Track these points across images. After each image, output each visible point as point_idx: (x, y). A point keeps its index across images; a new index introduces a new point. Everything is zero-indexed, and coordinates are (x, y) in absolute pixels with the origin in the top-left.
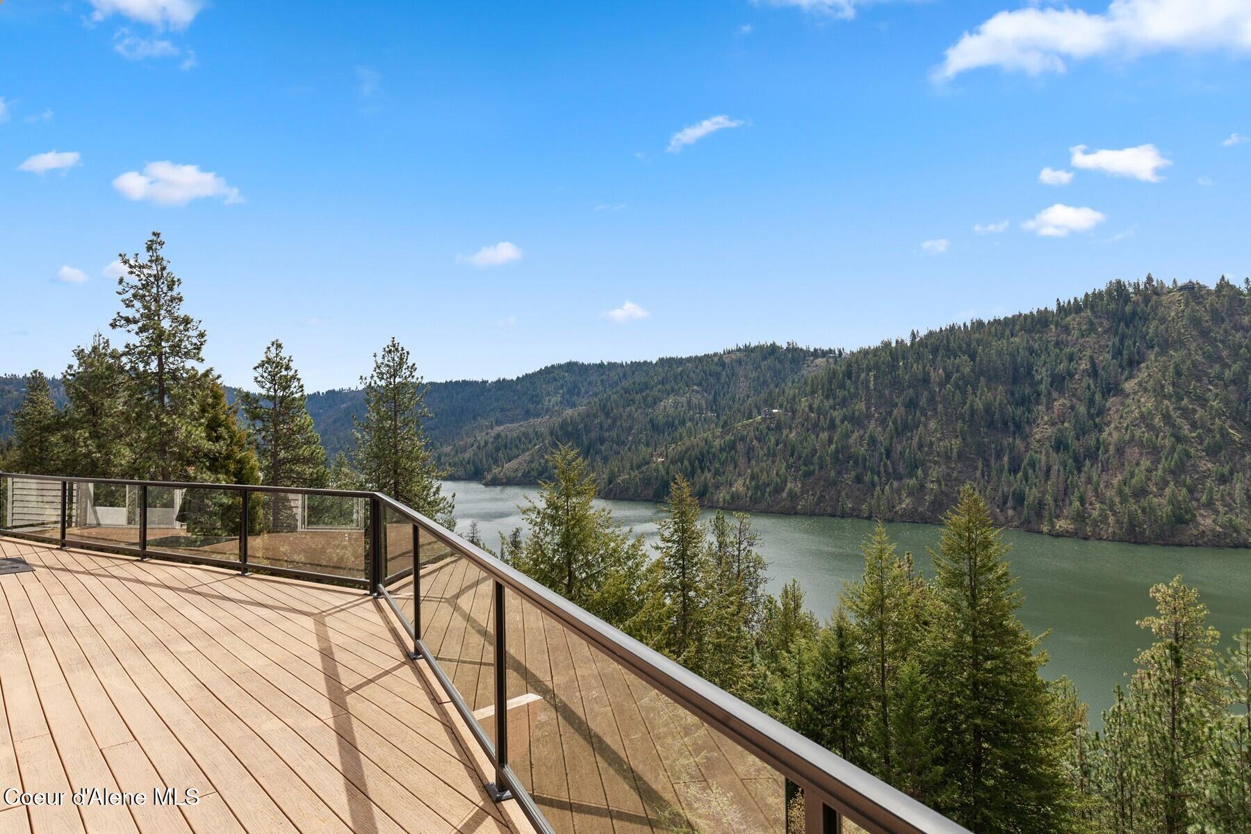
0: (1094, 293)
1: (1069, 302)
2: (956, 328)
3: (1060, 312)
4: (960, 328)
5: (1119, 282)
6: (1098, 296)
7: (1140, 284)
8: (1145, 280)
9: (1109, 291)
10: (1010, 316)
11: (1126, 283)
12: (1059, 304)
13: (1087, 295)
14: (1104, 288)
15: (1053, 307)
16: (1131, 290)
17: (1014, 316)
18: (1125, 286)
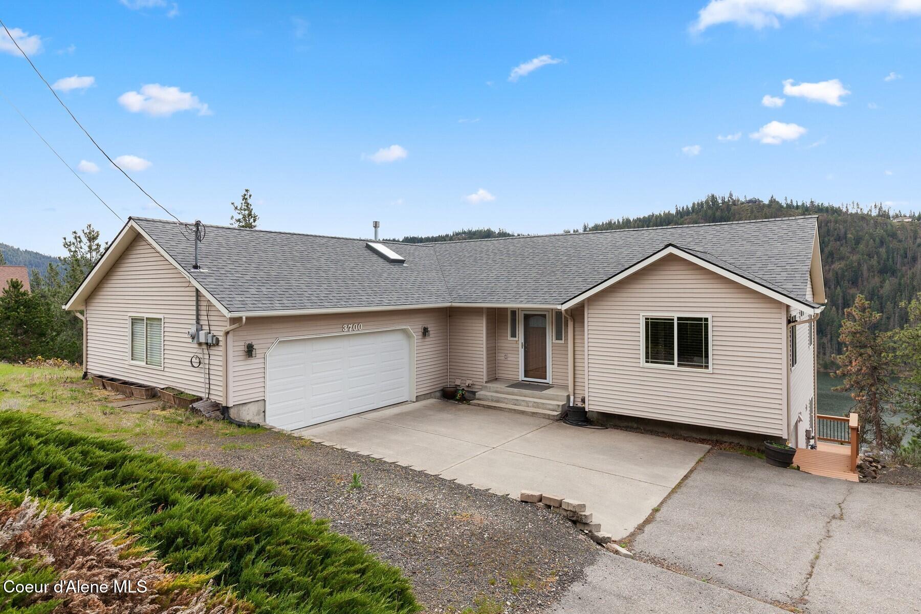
0: (698, 203)
1: (683, 208)
2: (613, 222)
3: (678, 215)
4: (615, 223)
5: (713, 196)
6: (701, 205)
7: (725, 198)
8: (728, 195)
9: (707, 202)
10: (647, 216)
11: (717, 197)
12: (677, 208)
13: (694, 204)
14: (704, 200)
15: (673, 212)
16: (720, 201)
17: (649, 216)
18: (716, 198)
